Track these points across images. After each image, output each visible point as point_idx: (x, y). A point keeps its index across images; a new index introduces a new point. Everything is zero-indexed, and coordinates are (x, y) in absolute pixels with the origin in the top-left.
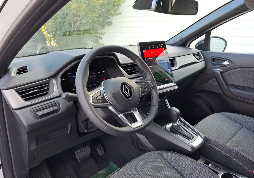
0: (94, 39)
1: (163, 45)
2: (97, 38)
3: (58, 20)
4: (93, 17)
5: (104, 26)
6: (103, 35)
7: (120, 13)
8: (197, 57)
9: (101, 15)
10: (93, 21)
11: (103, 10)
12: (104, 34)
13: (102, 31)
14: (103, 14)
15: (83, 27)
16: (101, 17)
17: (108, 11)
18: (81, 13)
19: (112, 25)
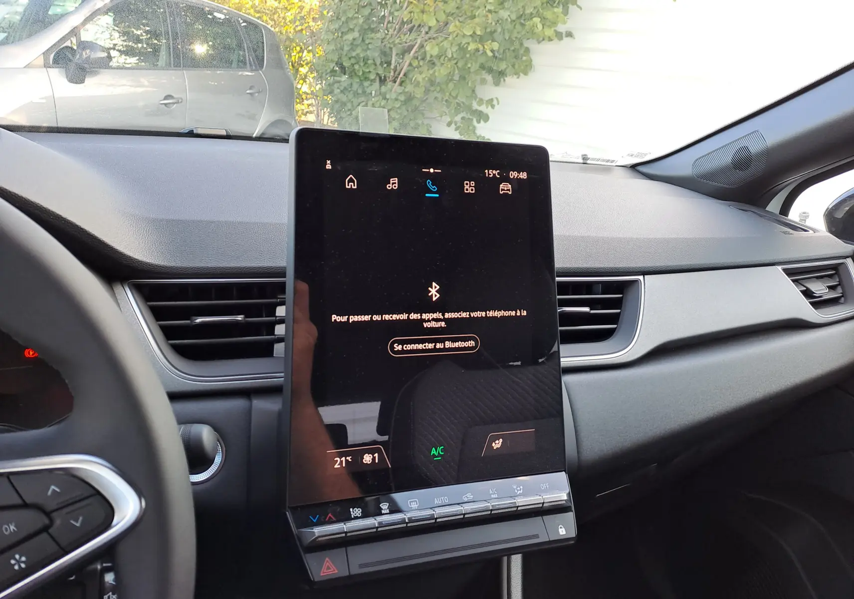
0: (458, 118)
1: (524, 175)
2: (469, 116)
3: (350, 37)
4: (464, 36)
5: (502, 74)
6: (493, 107)
7: (569, 35)
8: (820, 288)
9: (495, 31)
10: (462, 49)
11: (504, 14)
12: (495, 102)
13: (488, 91)
14: (499, 30)
15: (427, 68)
16: (493, 41)
17: (522, 18)
18: (425, 17)
19: (531, 75)
